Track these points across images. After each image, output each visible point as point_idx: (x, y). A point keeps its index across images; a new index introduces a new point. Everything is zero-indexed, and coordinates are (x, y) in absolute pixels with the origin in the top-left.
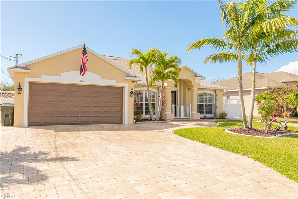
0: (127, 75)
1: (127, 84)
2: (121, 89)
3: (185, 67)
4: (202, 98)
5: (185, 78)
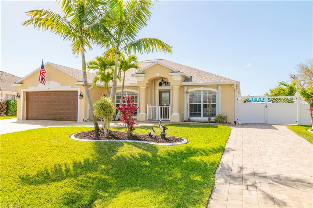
0: (78, 81)
1: (79, 88)
3: (157, 64)
4: (199, 97)
5: (158, 76)
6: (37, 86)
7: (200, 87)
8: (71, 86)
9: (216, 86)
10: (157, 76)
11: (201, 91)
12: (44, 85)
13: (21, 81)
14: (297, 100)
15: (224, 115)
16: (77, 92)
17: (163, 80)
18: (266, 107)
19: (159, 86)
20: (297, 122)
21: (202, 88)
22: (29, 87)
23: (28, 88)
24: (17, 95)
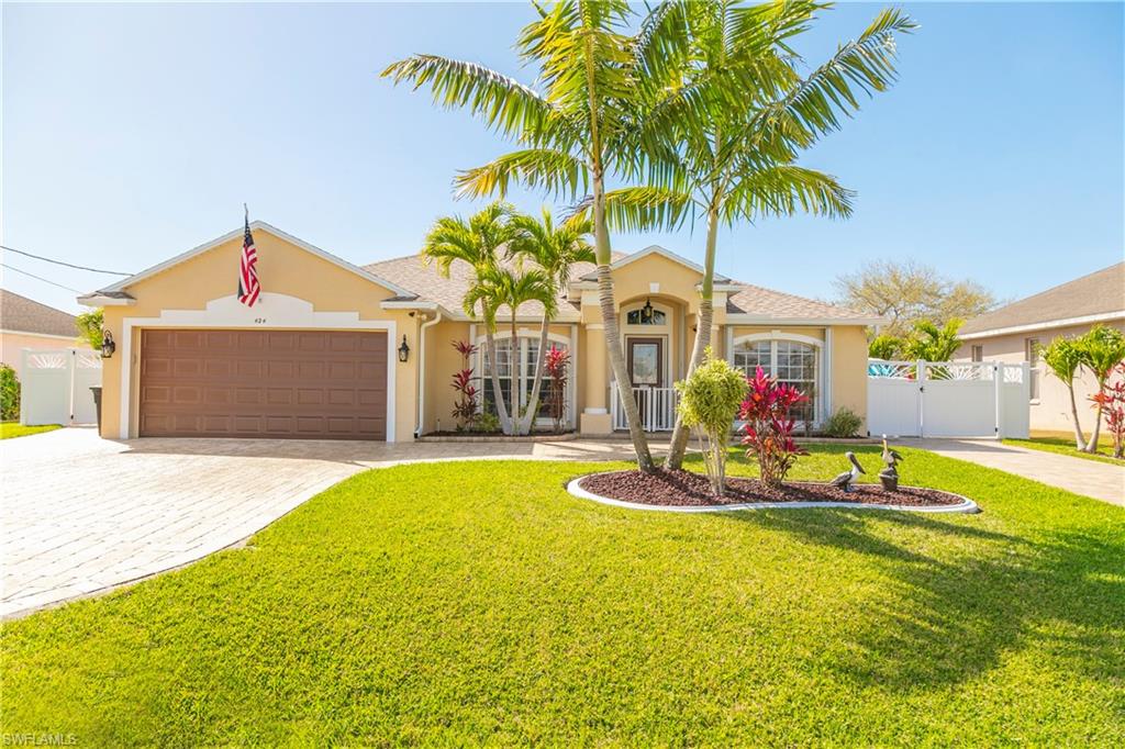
0: (392, 296)
1: (395, 322)
2: (382, 336)
3: (655, 253)
4: (765, 360)
5: (657, 292)
6: (205, 309)
7: (770, 331)
8: (357, 314)
9: (822, 331)
10: (652, 291)
11: (769, 342)
12: (250, 305)
13: (126, 288)
14: (997, 372)
15: (857, 414)
16: (383, 335)
17: (648, 303)
18: (921, 389)
19: (629, 323)
20: (996, 430)
21: (777, 335)
22: (163, 312)
23: (159, 316)
24: (107, 341)
